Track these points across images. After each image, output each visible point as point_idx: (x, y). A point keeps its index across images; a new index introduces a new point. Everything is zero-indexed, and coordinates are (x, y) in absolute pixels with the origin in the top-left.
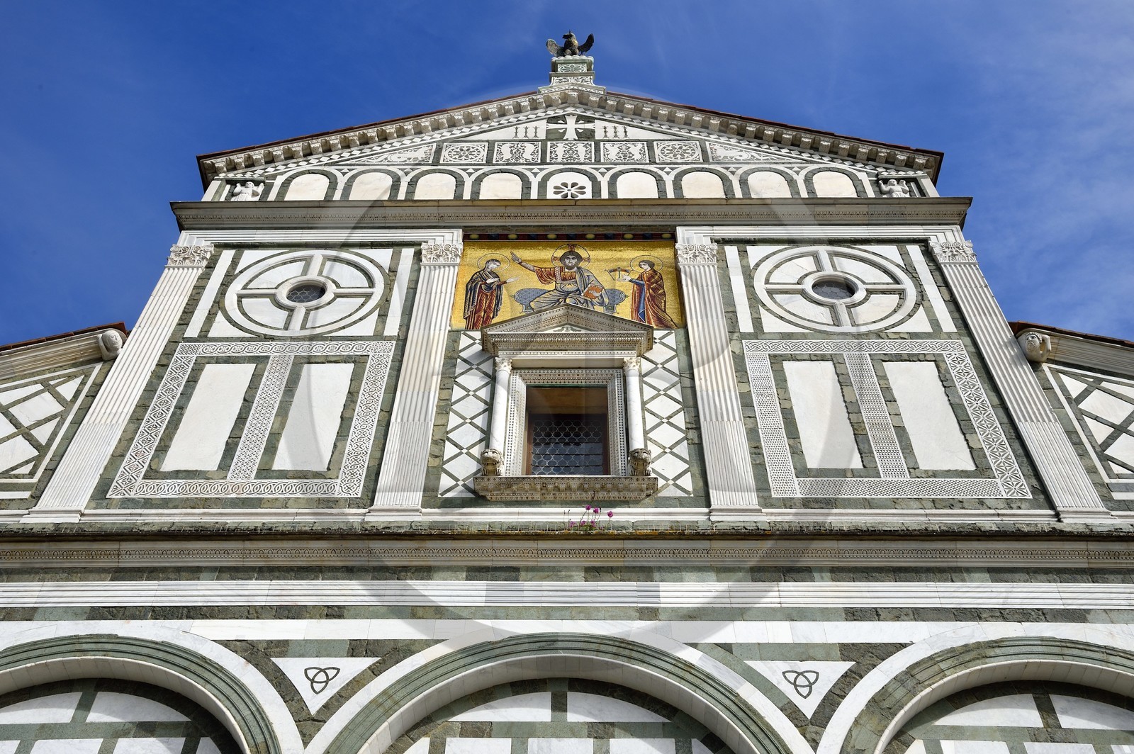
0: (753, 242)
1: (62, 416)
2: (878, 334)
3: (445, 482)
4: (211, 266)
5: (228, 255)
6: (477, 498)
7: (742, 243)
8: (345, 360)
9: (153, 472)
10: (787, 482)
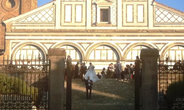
1: (53, 14)
2: (138, 1)
8: (81, 5)
9: (65, 22)
10: (125, 24)
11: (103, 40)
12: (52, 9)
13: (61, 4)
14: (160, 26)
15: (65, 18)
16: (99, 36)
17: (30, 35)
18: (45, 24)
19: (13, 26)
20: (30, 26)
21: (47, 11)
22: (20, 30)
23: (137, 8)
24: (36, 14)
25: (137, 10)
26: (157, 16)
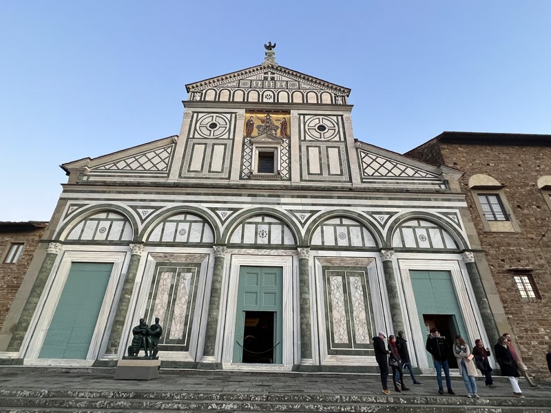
0: (307, 115)
1: (169, 157)
2: (328, 141)
3: (243, 174)
4: (192, 118)
5: (195, 114)
6: (249, 178)
7: (304, 115)
8: (223, 144)
9: (189, 171)
10: (306, 176)
11: (261, 203)
12: (169, 150)
13: (187, 142)
14: (375, 182)
15: (190, 165)
16: (255, 196)
17: (113, 192)
18: (150, 173)
19: (86, 175)
20: (119, 176)
21: (158, 152)
22: (95, 182)
23: (327, 152)
24: (137, 158)
25: (328, 155)
26: (365, 166)
